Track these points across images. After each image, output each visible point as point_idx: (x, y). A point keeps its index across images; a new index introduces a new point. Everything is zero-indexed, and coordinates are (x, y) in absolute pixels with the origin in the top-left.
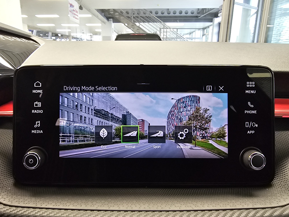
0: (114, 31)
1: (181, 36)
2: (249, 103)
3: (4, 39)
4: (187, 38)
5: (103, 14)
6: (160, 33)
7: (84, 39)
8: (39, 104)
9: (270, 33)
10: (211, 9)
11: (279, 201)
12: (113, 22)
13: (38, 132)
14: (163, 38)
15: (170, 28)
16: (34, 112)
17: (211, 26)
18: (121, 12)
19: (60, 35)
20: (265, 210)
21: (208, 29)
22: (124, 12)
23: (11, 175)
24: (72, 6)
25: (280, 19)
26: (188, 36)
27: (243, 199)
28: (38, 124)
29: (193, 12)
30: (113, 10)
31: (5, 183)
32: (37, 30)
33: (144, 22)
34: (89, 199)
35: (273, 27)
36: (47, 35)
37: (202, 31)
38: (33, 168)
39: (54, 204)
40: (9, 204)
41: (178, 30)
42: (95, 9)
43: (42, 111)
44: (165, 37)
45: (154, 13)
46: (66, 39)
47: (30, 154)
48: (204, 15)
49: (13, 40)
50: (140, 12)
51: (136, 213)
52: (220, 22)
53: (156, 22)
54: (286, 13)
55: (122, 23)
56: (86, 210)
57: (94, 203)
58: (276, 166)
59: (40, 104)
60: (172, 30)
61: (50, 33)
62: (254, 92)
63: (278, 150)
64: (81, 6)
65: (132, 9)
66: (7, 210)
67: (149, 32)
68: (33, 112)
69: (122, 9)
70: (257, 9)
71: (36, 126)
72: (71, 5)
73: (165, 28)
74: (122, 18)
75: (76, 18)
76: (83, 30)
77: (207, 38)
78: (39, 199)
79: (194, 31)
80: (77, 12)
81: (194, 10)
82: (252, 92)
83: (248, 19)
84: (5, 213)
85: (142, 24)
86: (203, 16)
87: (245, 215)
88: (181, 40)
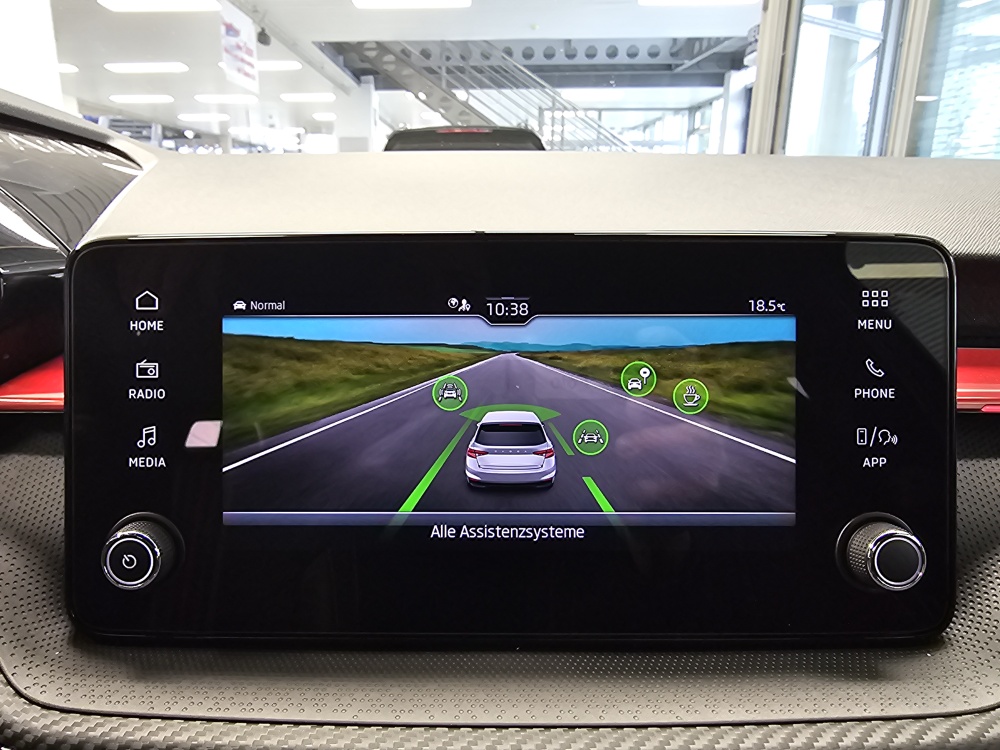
0: (381, 119)
1: (614, 137)
2: (869, 364)
3: (22, 149)
4: (635, 143)
5: (341, 58)
6: (541, 124)
7: (273, 149)
8: (153, 369)
9: (927, 124)
10: (718, 39)
11: (972, 692)
12: (377, 88)
13: (150, 464)
14: (552, 143)
15: (575, 109)
16: (136, 395)
17: (717, 98)
18: (404, 51)
19: (189, 134)
20: (923, 722)
21: (708, 111)
22: (416, 52)
23: (59, 609)
24: (231, 33)
25: (961, 73)
26: (638, 135)
27: (848, 686)
28: (149, 435)
29: (654, 51)
30: (374, 46)
31: (40, 635)
32: (112, 117)
33: (482, 86)
34: (328, 689)
35: (938, 101)
36: (145, 133)
37: (686, 117)
38: (138, 584)
39: (210, 703)
40: (61, 703)
41: (603, 113)
42: (314, 43)
43: (161, 393)
44: (557, 138)
45: (518, 53)
46: (211, 148)
47: (123, 537)
48: (695, 61)
49: (53, 149)
50: (470, 53)
51: (487, 735)
52: (749, 87)
53: (527, 87)
54: (982, 53)
55: (408, 90)
56: (321, 724)
57: (346, 700)
58: (960, 578)
59: (155, 368)
60: (581, 114)
61: (156, 128)
62: (888, 326)
63: (967, 525)
64: (263, 30)
65: (443, 42)
66: (54, 723)
67: (500, 123)
68: (131, 394)
69: (407, 42)
70: (882, 37)
71: (141, 443)
72: (231, 30)
73: (559, 109)
74: (407, 71)
75: (247, 74)
76: (271, 117)
77: (704, 143)
78: (159, 688)
79: (659, 119)
80: (249, 52)
81: (658, 44)
82: (880, 324)
83: (851, 73)
84: (48, 735)
85: (478, 92)
86: (688, 63)
87: (858, 738)
88: (614, 148)
